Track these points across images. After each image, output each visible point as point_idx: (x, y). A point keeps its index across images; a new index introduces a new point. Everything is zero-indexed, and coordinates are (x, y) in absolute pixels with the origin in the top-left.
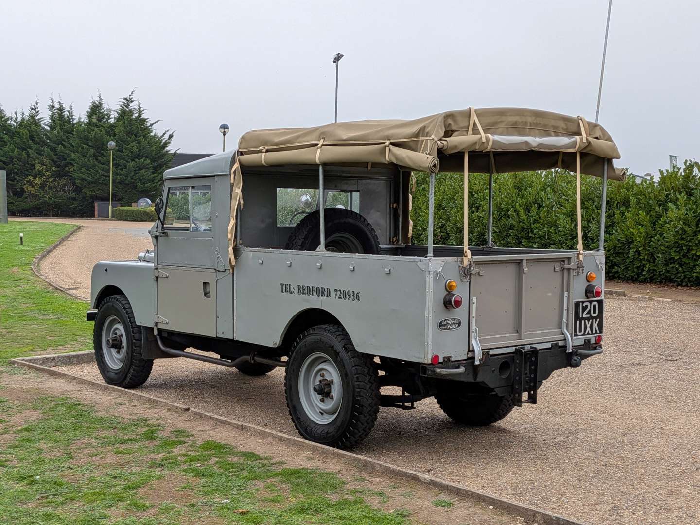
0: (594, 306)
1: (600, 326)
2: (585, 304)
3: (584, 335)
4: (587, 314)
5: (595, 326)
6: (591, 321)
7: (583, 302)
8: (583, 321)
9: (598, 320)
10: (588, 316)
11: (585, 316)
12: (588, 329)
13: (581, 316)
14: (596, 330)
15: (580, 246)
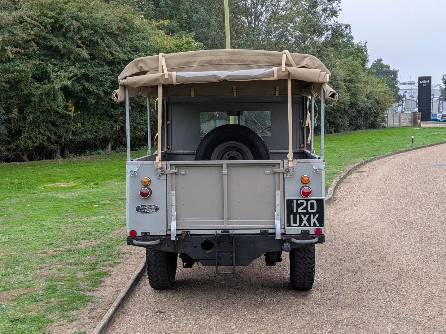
0: (312, 205)
1: (321, 221)
2: (299, 202)
3: (300, 226)
4: (303, 209)
5: (314, 220)
6: (307, 216)
7: (297, 200)
8: (298, 216)
9: (317, 215)
10: (305, 211)
11: (300, 210)
12: (305, 221)
13: (295, 211)
14: (314, 223)
15: (290, 156)
